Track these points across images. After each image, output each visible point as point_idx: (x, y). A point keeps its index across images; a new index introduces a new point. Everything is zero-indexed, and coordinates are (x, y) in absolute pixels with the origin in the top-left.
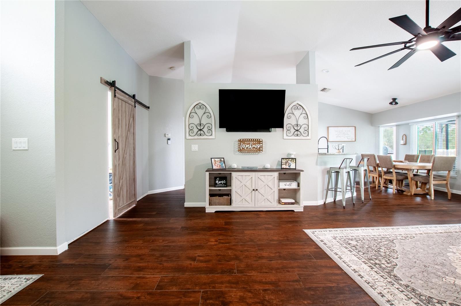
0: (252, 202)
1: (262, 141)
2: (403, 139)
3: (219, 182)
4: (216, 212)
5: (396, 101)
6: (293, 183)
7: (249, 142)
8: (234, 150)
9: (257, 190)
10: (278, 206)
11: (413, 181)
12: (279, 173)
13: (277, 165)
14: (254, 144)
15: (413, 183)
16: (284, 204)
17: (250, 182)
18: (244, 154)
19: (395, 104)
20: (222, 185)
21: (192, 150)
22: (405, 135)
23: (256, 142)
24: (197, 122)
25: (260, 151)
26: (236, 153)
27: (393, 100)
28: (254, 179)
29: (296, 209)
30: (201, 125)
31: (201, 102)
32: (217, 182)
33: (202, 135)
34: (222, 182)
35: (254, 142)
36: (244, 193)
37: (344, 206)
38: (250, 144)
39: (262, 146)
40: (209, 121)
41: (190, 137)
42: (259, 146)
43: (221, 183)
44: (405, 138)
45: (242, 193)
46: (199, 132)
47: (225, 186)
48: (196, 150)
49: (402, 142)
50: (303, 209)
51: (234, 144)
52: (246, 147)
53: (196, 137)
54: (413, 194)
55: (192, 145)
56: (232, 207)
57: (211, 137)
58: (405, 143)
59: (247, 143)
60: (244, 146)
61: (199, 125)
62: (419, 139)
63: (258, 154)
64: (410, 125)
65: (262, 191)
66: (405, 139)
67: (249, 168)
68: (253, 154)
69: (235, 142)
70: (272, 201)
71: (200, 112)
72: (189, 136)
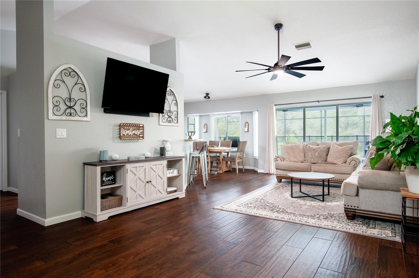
0: (145, 196)
1: (143, 127)
2: (204, 127)
3: (107, 178)
4: (110, 218)
5: (209, 95)
6: (175, 170)
7: (129, 128)
8: (113, 137)
9: (150, 182)
10: (167, 196)
11: (224, 161)
12: (167, 161)
13: (154, 153)
14: (134, 130)
15: (224, 163)
16: (169, 193)
17: (143, 173)
18: (124, 141)
19: (208, 98)
20: (110, 182)
21: (58, 137)
22: (206, 124)
23: (136, 128)
24: (65, 95)
25: (139, 138)
26: (115, 140)
27: (207, 95)
28: (147, 169)
29: (180, 196)
30: (72, 100)
31: (72, 67)
32: (104, 179)
33: (72, 114)
34: (110, 178)
35: (134, 128)
36: (138, 187)
37: (205, 187)
38: (130, 129)
39: (143, 132)
40: (82, 95)
41: (55, 117)
42: (139, 132)
43: (109, 180)
44: (206, 126)
45: (136, 187)
46: (68, 111)
47: (113, 182)
48: (64, 137)
49: (205, 130)
50: (185, 194)
51: (113, 129)
52: (127, 133)
53: (64, 117)
54: (224, 172)
55: (58, 130)
56: (127, 207)
57: (85, 119)
58: (206, 131)
59: (127, 128)
60: (124, 132)
61: (69, 100)
62: (215, 128)
63: (137, 142)
64: (210, 116)
65: (154, 182)
66: (206, 128)
67: (137, 158)
68: (133, 142)
69: (114, 127)
70: (162, 191)
71: (70, 81)
72: (53, 115)
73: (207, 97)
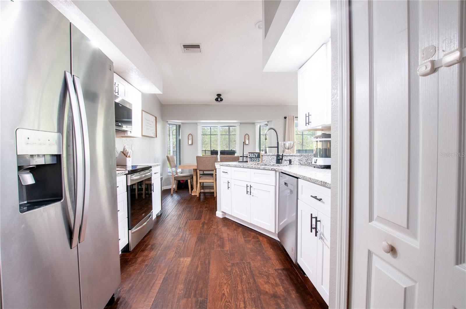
2: (188, 138)
5: (221, 97)
27: (218, 96)
44: (191, 137)
58: (192, 143)
64: (198, 124)
73: (219, 100)
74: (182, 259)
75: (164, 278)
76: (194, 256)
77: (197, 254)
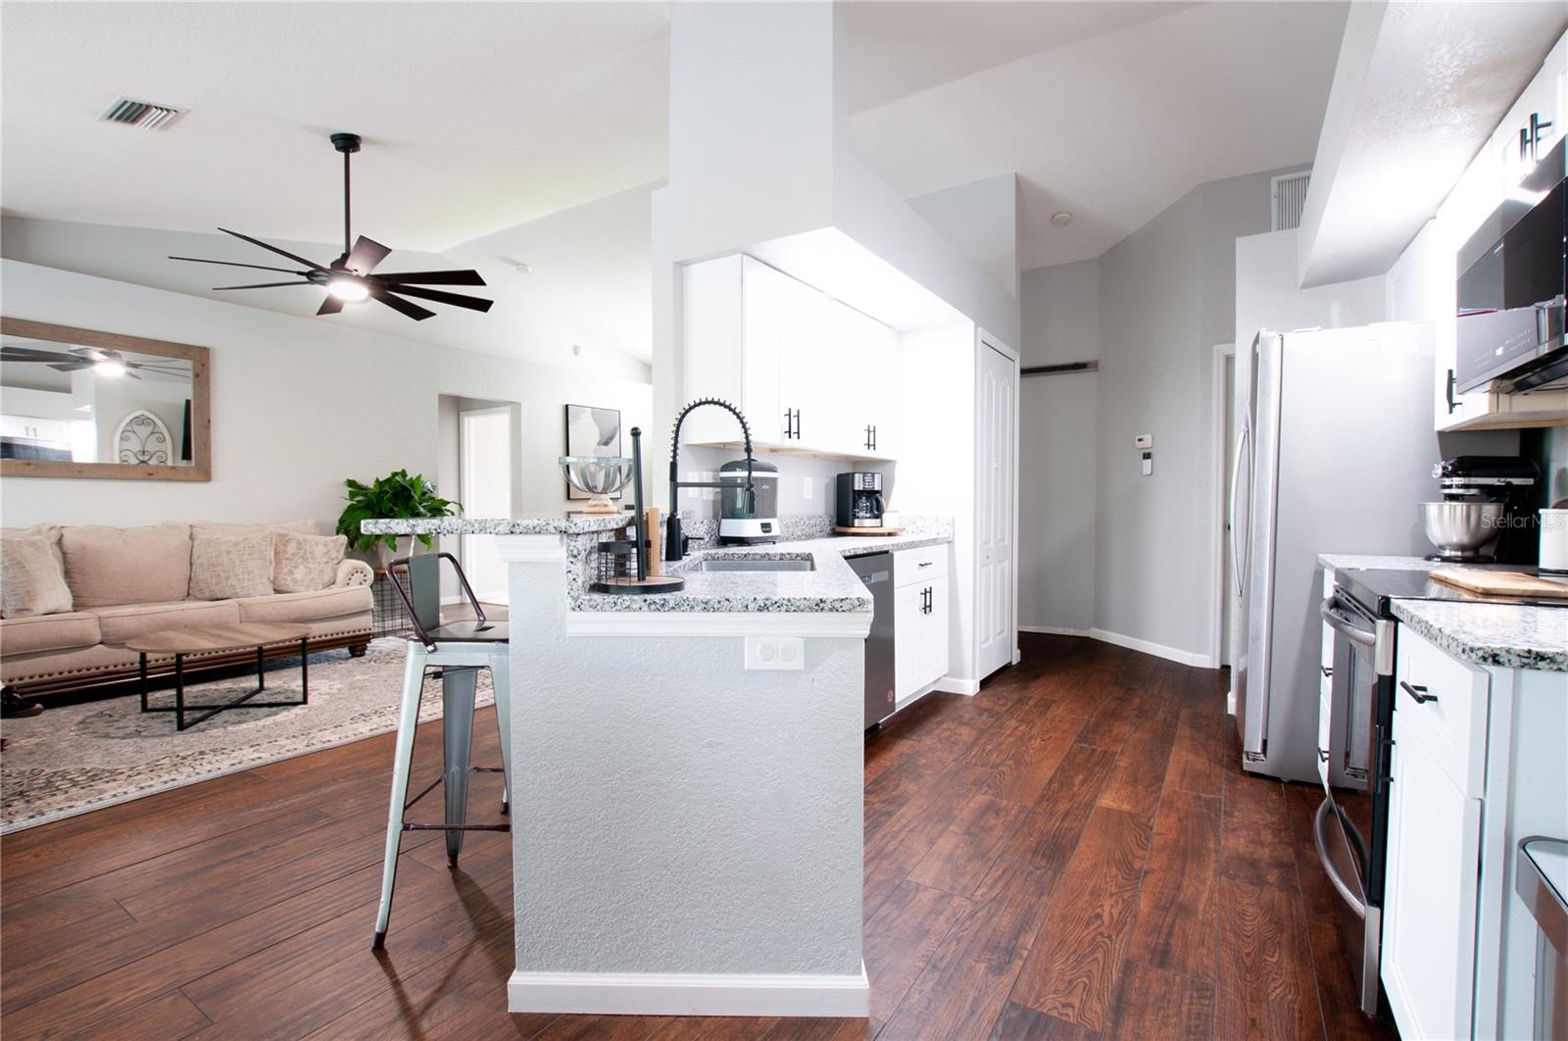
74: (1126, 807)
75: (1162, 781)
76: (1089, 805)
77: (1078, 808)
